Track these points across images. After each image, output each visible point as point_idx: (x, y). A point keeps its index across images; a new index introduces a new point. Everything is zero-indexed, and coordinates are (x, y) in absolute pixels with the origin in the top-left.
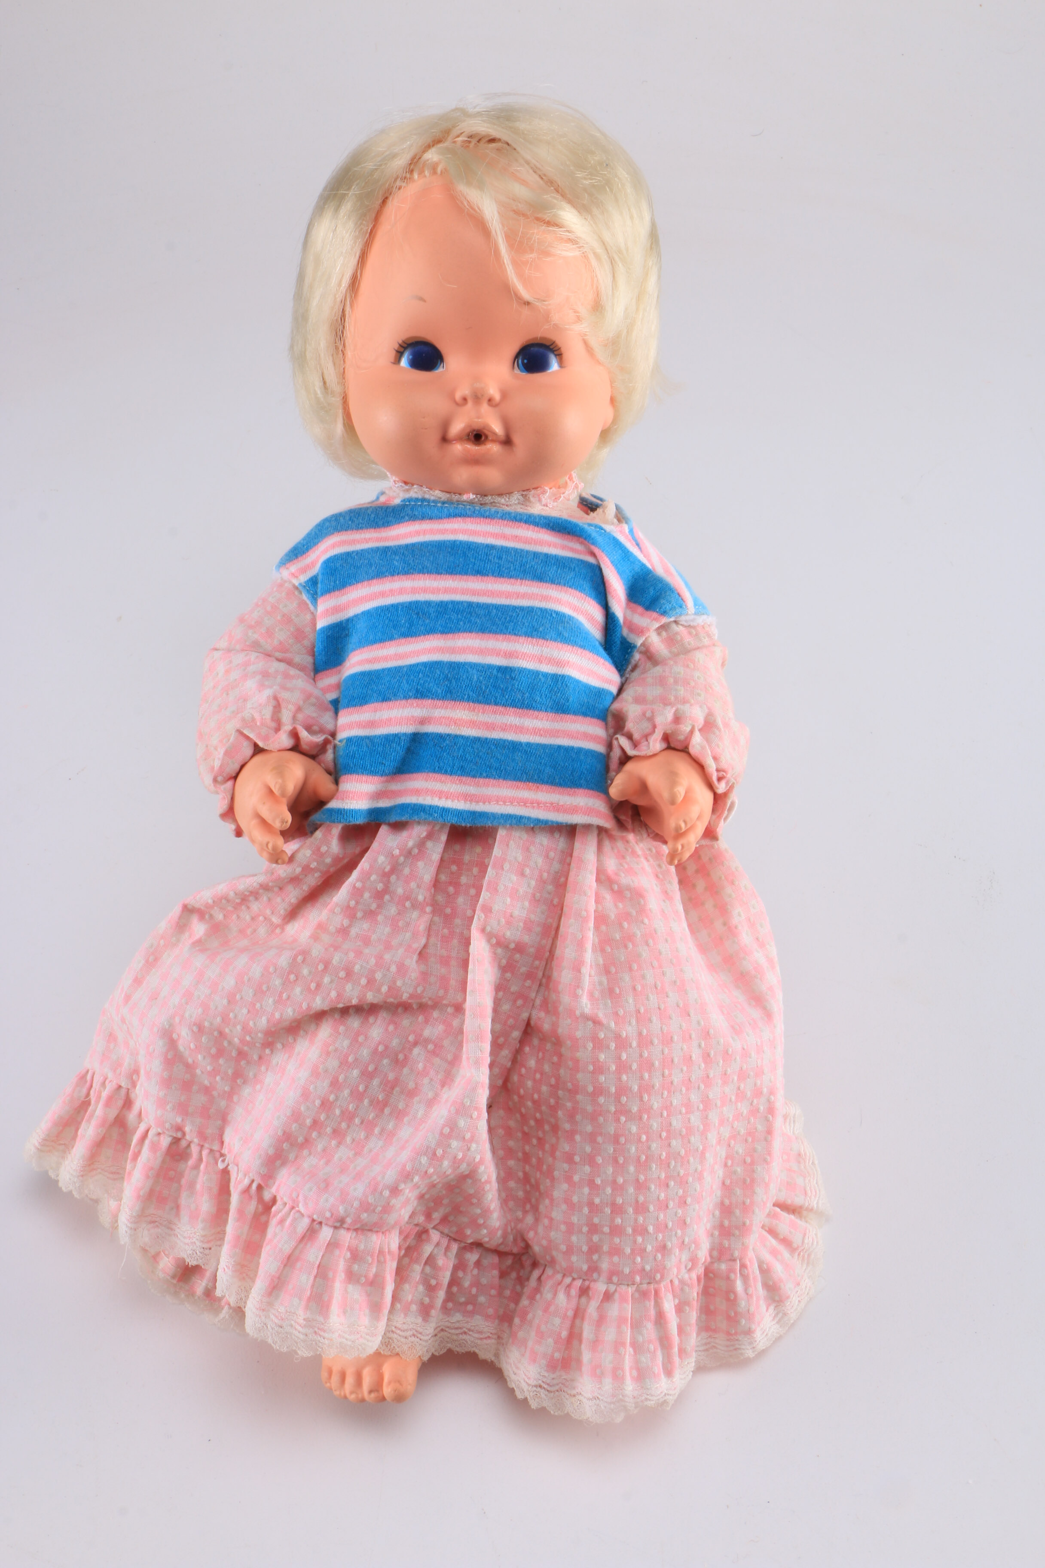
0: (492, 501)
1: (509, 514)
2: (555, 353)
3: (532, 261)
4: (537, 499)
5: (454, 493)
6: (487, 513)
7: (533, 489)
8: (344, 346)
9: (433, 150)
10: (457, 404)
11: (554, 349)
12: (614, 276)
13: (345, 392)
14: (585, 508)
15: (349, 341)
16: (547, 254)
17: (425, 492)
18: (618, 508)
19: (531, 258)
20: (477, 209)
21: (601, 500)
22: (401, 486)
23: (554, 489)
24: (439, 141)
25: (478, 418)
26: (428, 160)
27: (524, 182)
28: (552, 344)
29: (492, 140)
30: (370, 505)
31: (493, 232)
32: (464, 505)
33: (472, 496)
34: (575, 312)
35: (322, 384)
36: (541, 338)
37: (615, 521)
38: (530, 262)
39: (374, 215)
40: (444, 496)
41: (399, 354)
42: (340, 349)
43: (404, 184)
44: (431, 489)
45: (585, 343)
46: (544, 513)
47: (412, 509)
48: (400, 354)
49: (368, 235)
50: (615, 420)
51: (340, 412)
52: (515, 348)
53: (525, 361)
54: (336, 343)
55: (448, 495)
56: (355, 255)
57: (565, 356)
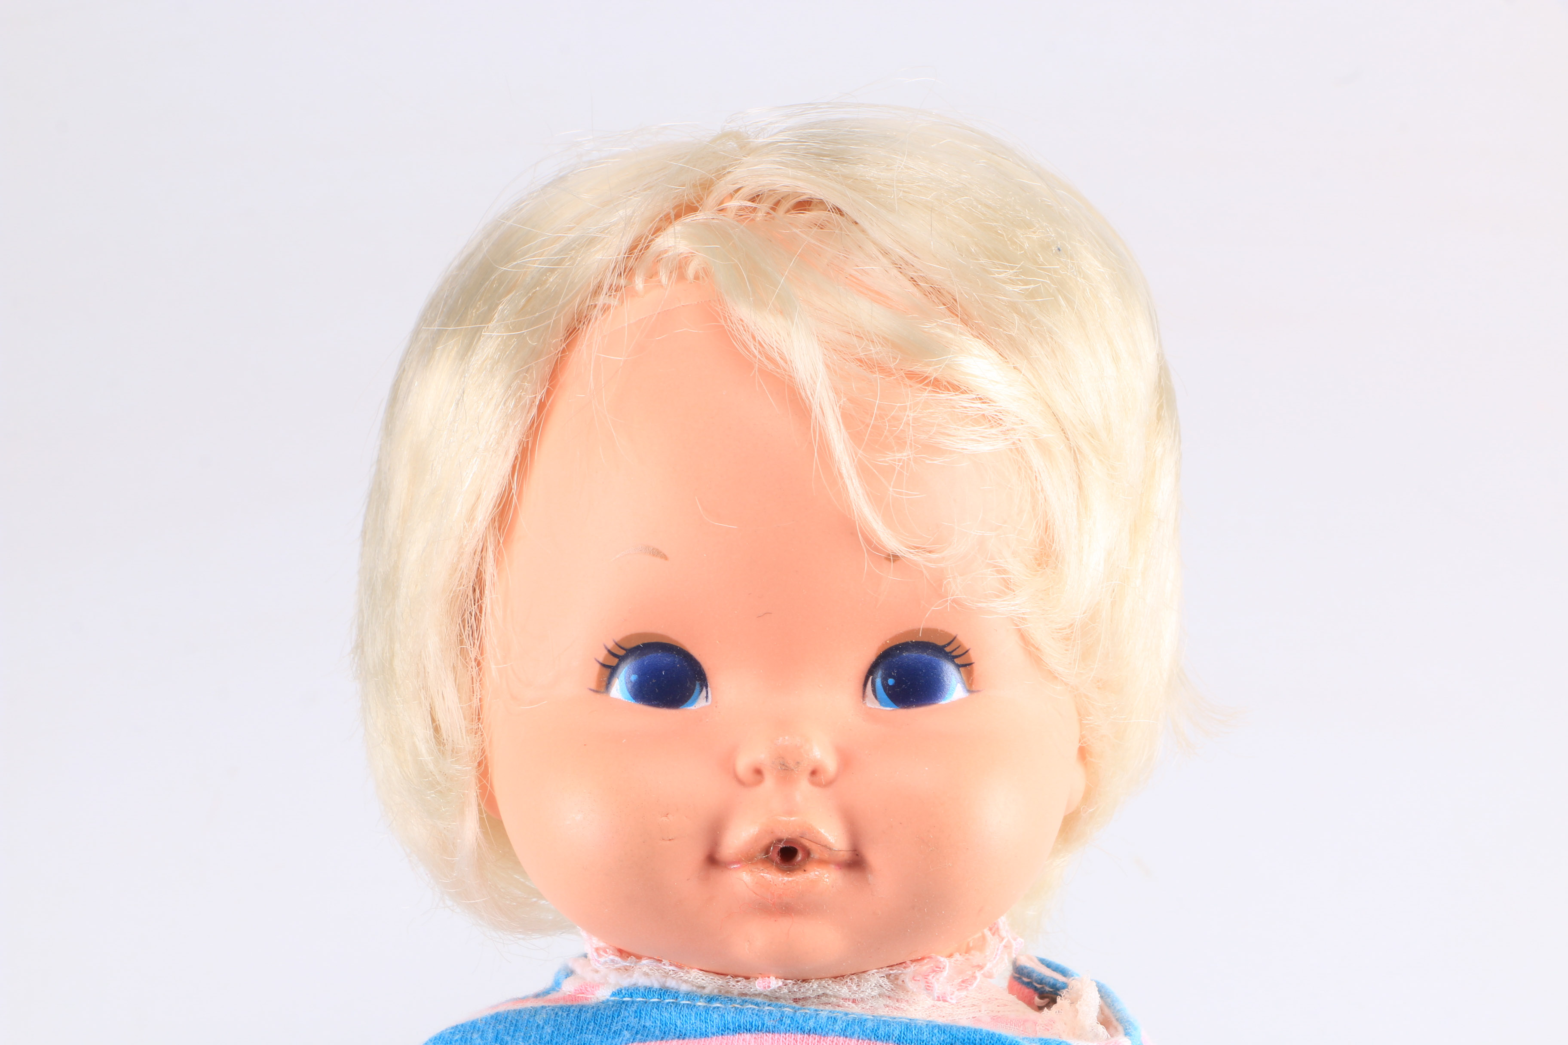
0: (820, 992)
1: (862, 1022)
2: (957, 661)
3: (902, 467)
4: (922, 984)
5: (735, 976)
6: (811, 1023)
7: (913, 961)
8: (481, 647)
9: (678, 227)
10: (741, 782)
11: (954, 654)
12: (1080, 487)
13: (483, 751)
14: (1027, 991)
15: (491, 640)
16: (933, 449)
17: (666, 974)
18: (1103, 993)
19: (899, 460)
20: (778, 359)
21: (1064, 972)
22: (613, 961)
23: (957, 956)
24: (692, 209)
25: (790, 813)
26: (666, 251)
27: (878, 297)
28: (949, 644)
29: (804, 205)
30: (538, 1003)
31: (816, 410)
32: (757, 1004)
33: (775, 983)
34: (998, 572)
35: (430, 732)
36: (926, 631)
37: (1101, 1029)
38: (898, 468)
39: (548, 370)
40: (711, 984)
41: (607, 672)
42: (473, 656)
43: (614, 302)
44: (680, 967)
45: (1024, 639)
46: (940, 1019)
47: (638, 1014)
48: (610, 670)
49: (534, 411)
50: (1089, 796)
51: (472, 794)
52: (869, 653)
53: (891, 682)
54: (461, 642)
55: (720, 981)
56: (506, 453)
57: (978, 668)
